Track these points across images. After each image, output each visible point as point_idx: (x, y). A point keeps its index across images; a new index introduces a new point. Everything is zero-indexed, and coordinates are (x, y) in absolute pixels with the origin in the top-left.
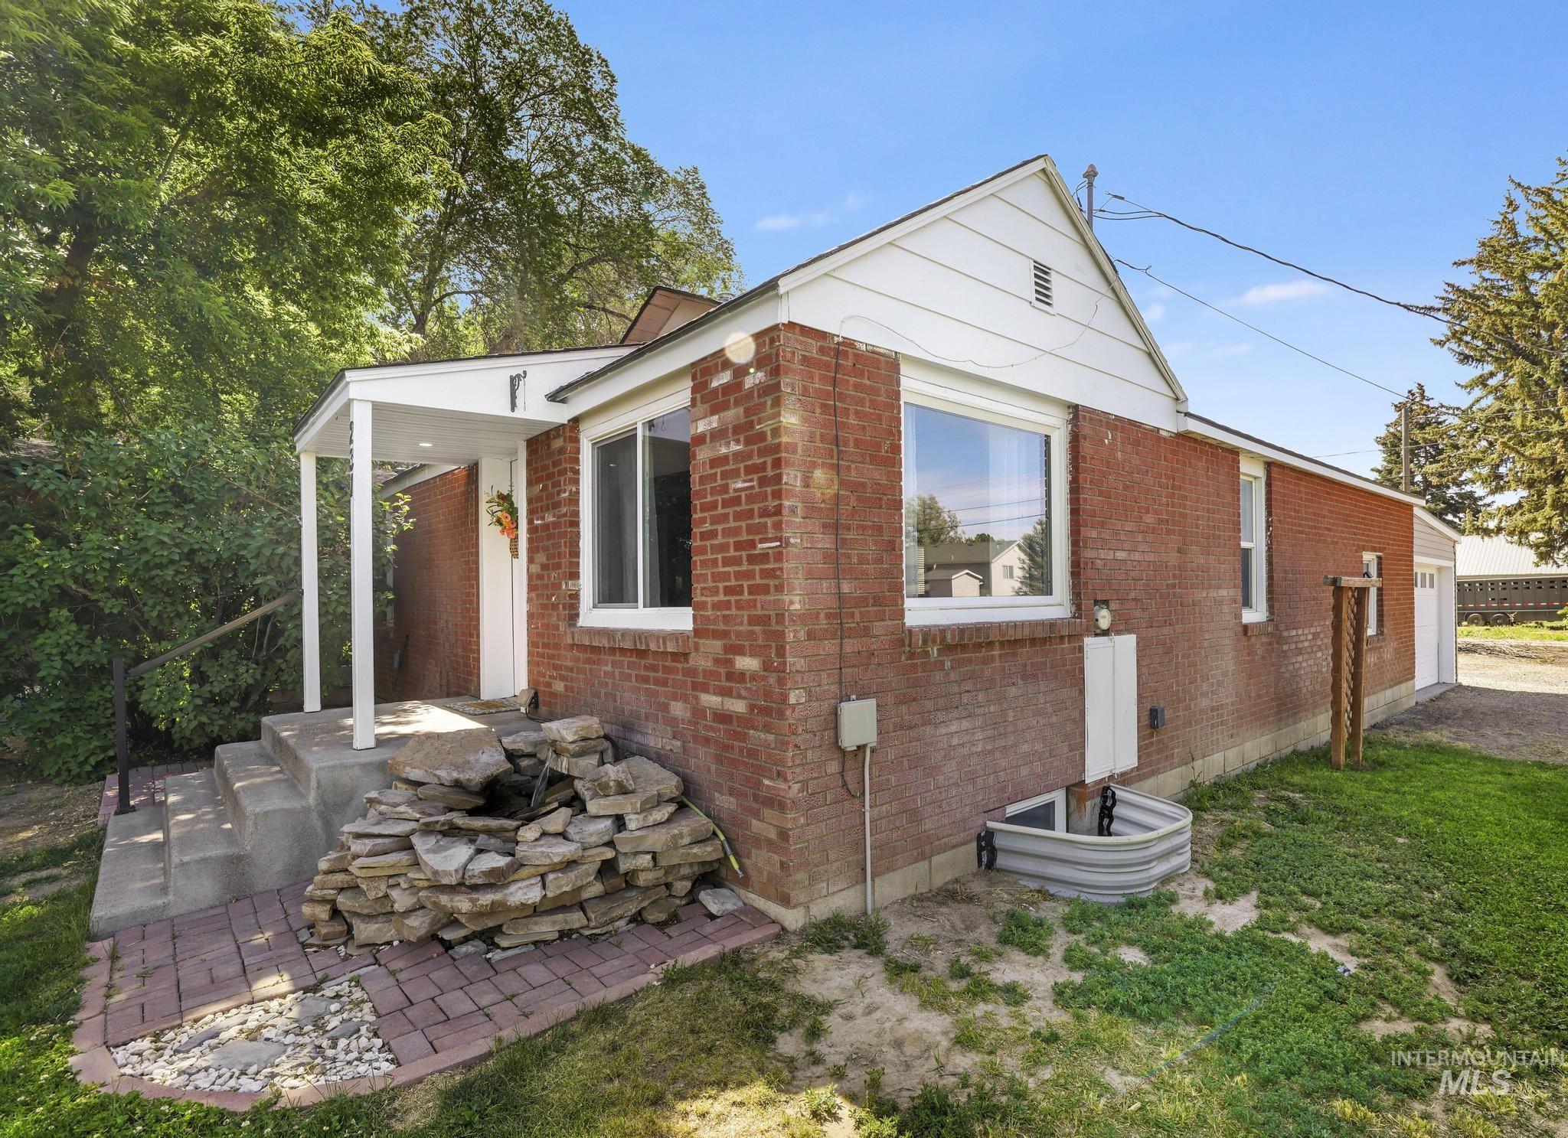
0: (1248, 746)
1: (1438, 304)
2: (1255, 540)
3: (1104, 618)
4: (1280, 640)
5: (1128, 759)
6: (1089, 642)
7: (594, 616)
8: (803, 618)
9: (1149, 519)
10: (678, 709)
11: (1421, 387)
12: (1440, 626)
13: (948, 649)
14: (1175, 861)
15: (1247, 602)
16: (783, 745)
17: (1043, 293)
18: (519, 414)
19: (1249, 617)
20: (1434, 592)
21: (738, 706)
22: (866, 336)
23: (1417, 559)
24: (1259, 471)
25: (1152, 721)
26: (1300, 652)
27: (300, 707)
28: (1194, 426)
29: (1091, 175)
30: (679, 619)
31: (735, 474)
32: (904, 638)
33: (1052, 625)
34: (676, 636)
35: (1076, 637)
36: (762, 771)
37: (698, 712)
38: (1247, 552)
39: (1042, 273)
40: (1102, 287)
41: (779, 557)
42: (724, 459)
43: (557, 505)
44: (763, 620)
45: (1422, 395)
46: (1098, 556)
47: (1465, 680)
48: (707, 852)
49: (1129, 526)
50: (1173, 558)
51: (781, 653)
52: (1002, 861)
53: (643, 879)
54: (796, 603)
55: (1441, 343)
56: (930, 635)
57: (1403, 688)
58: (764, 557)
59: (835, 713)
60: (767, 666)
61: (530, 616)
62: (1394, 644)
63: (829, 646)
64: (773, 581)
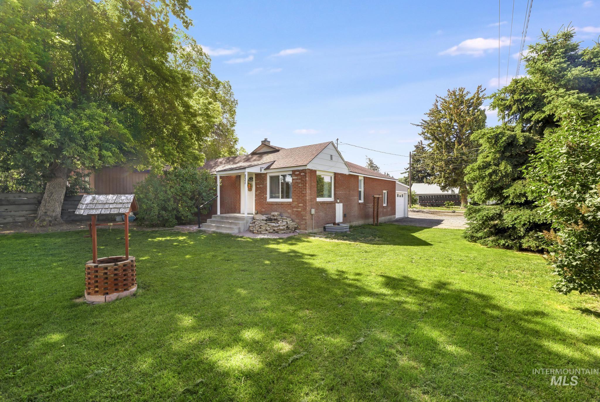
0: (360, 222)
1: (420, 124)
2: (362, 189)
3: (338, 201)
4: (366, 205)
5: (341, 221)
6: (336, 204)
7: (269, 200)
8: (308, 200)
9: (345, 187)
10: (289, 211)
11: (421, 141)
12: (404, 205)
13: (321, 204)
14: (347, 230)
15: (360, 199)
16: (306, 213)
17: (331, 159)
18: (261, 172)
19: (360, 201)
20: (403, 198)
21: (300, 210)
22: (314, 169)
23: (396, 191)
24: (363, 178)
25: (345, 216)
26: (370, 208)
27: (217, 214)
28: (351, 173)
29: (337, 140)
30: (290, 200)
31: (299, 184)
32: (317, 203)
33: (332, 201)
34: (290, 202)
35: (335, 203)
36: (303, 216)
37: (293, 211)
38: (360, 192)
39: (331, 156)
40: (339, 156)
41: (306, 193)
42: (298, 182)
43: (264, 184)
44: (304, 200)
45: (422, 143)
46: (338, 192)
47: (409, 216)
48: (296, 226)
49: (342, 188)
50: (348, 193)
51: (306, 203)
52: (326, 230)
53: (290, 228)
54: (308, 198)
55: (420, 135)
56: (320, 202)
57: (392, 216)
58: (304, 193)
59: (311, 210)
60: (304, 205)
61: (256, 200)
62: (390, 208)
63: (310, 203)
64: (305, 195)
